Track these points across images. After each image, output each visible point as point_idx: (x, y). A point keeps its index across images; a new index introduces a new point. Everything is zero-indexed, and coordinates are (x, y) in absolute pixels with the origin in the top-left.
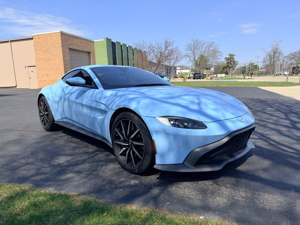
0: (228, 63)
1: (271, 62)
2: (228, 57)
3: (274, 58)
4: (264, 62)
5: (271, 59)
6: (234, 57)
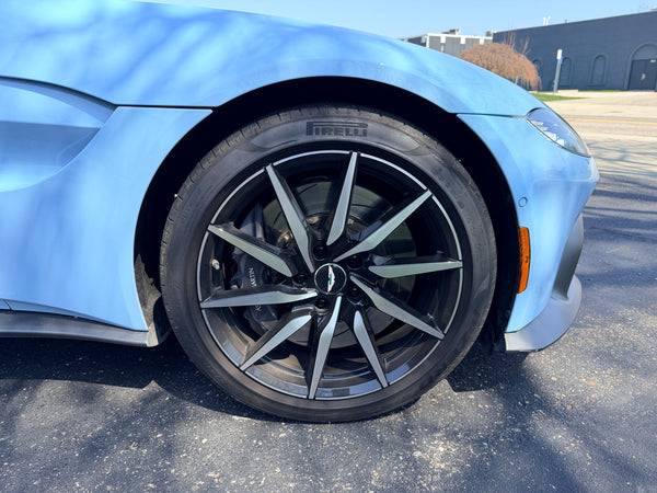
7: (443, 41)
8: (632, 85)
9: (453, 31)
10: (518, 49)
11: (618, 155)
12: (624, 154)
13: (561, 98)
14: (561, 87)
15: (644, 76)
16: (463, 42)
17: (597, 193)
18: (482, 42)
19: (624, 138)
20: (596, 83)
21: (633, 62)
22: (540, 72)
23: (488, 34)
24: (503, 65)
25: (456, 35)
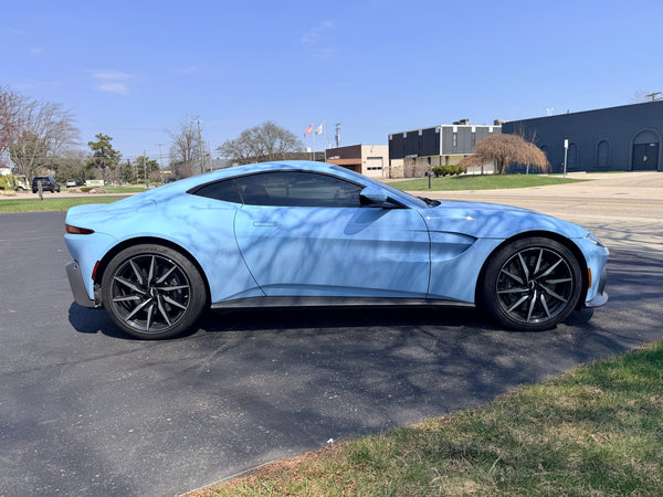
0: (98, 155)
1: (185, 156)
2: (96, 141)
3: (189, 149)
4: (172, 156)
5: (184, 151)
6: (111, 142)
7: (455, 130)
8: (636, 166)
9: (463, 122)
10: (528, 139)
11: (624, 235)
12: (628, 234)
13: (571, 181)
14: (569, 170)
15: (645, 158)
16: (474, 130)
17: (609, 261)
18: (491, 130)
19: (629, 219)
20: (602, 164)
21: (634, 146)
22: (549, 158)
23: (496, 123)
24: (516, 153)
25: (467, 125)
